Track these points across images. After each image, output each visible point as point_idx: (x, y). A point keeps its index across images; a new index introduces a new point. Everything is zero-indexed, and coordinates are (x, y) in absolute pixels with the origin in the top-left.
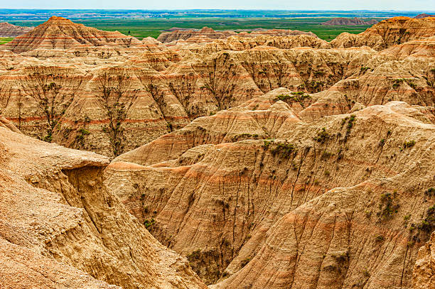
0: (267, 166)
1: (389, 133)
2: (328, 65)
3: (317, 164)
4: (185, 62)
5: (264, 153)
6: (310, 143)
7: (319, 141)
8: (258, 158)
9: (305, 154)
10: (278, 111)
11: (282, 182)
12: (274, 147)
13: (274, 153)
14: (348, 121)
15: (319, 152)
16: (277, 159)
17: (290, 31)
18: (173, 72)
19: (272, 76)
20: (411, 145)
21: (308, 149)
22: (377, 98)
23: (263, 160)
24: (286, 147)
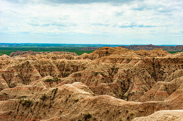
0: (20, 110)
1: (70, 96)
2: (71, 66)
3: (41, 109)
4: (10, 65)
5: (19, 105)
6: (38, 100)
7: (42, 99)
8: (17, 107)
9: (36, 105)
10: (40, 86)
11: (26, 117)
12: (24, 102)
13: (24, 105)
14: (54, 91)
15: (42, 104)
16: (25, 107)
17: (66, 52)
18: (4, 69)
19: (48, 71)
20: (77, 101)
21: (38, 103)
22: (88, 80)
23: (19, 108)
24: (28, 102)
